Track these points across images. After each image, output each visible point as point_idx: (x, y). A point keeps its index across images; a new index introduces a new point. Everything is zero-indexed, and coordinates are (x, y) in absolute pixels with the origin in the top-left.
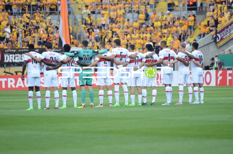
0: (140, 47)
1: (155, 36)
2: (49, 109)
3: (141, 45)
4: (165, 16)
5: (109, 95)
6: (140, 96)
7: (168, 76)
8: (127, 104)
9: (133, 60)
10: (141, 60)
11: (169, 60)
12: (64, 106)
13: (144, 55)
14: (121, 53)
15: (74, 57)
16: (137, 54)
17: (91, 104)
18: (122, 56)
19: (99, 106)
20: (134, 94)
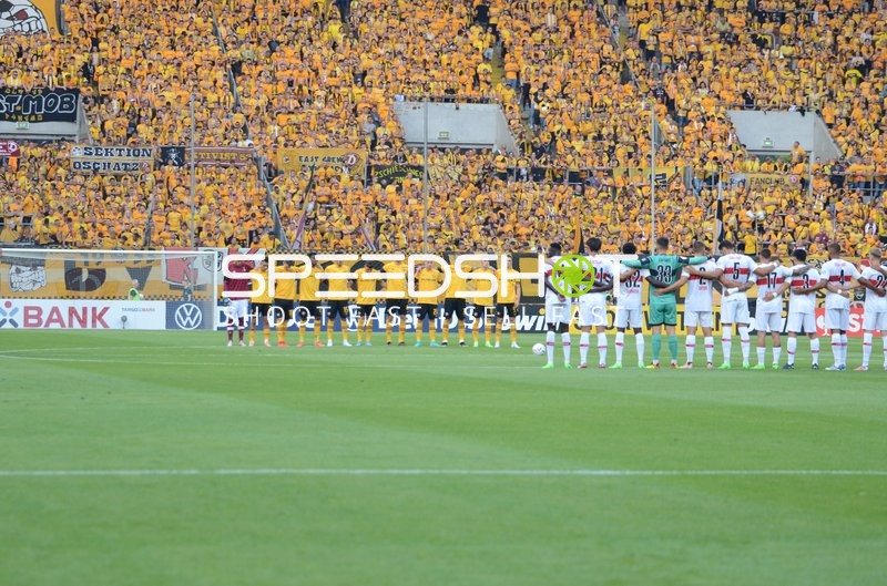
2: (586, 367)
5: (708, 346)
6: (777, 352)
7: (837, 313)
8: (746, 364)
9: (764, 278)
10: (781, 280)
11: (842, 283)
12: (618, 364)
13: (790, 270)
14: (736, 264)
15: (641, 268)
16: (774, 268)
17: (673, 361)
18: (737, 271)
19: (686, 366)
20: (764, 346)
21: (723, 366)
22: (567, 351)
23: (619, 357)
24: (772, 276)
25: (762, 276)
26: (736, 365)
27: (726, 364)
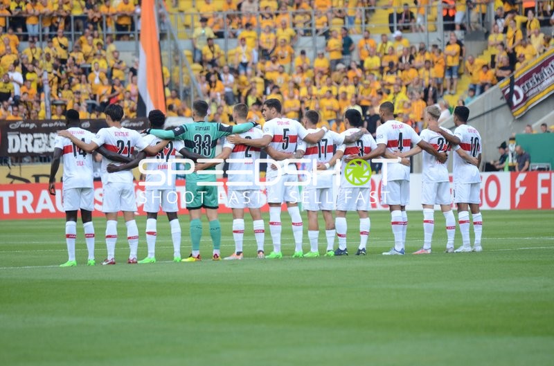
0: (331, 116)
1: (366, 92)
2: (114, 263)
3: (333, 113)
4: (390, 44)
5: (258, 231)
6: (330, 235)
7: (397, 186)
8: (299, 252)
9: (314, 147)
10: (333, 149)
11: (401, 148)
12: (151, 258)
13: (342, 136)
14: (286, 130)
15: (173, 139)
16: (324, 133)
17: (215, 252)
18: (287, 139)
19: (234, 257)
20: (317, 229)
21: (273, 255)
22: (91, 244)
23: (152, 250)
24: (323, 144)
25: (313, 143)
26: (288, 253)
27: (276, 253)
